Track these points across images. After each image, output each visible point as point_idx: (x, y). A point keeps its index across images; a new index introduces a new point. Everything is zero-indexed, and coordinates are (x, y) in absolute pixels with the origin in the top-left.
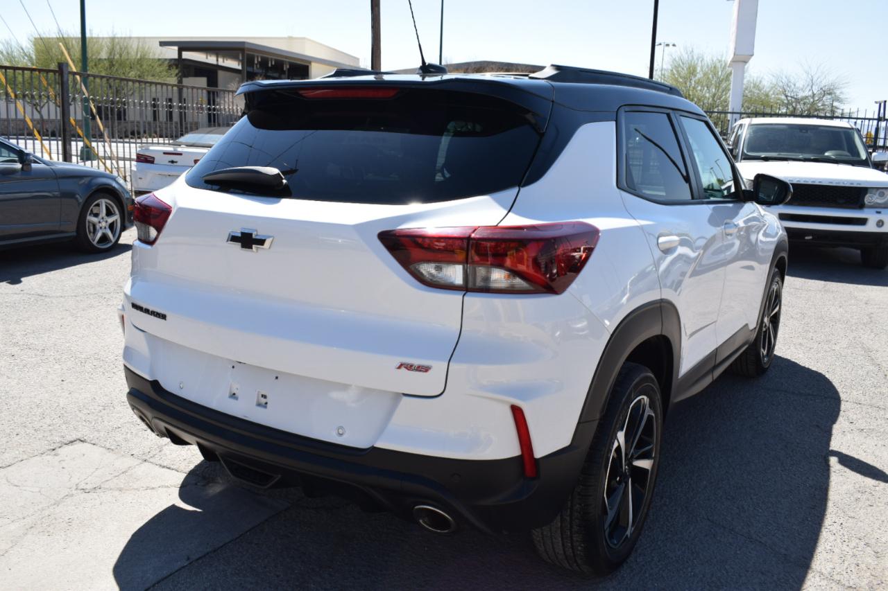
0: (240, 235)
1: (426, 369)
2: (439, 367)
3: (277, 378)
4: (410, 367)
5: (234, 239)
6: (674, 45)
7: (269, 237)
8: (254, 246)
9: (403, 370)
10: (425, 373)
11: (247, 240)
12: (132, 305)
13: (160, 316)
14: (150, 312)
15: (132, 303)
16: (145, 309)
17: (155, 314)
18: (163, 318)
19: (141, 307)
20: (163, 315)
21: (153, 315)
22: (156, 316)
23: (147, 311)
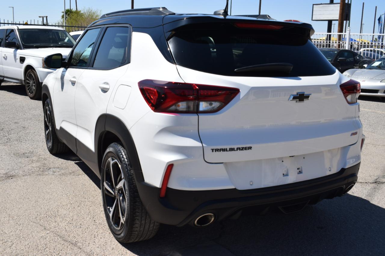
0: (298, 96)
3: (304, 158)
4: (354, 134)
5: (294, 98)
7: (310, 94)
8: (304, 100)
9: (353, 136)
11: (301, 97)
12: (213, 150)
13: (246, 149)
14: (236, 149)
15: (211, 149)
16: (230, 149)
17: (241, 149)
18: (249, 149)
19: (225, 149)
20: (249, 147)
21: (238, 150)
22: (242, 150)
23: (232, 150)
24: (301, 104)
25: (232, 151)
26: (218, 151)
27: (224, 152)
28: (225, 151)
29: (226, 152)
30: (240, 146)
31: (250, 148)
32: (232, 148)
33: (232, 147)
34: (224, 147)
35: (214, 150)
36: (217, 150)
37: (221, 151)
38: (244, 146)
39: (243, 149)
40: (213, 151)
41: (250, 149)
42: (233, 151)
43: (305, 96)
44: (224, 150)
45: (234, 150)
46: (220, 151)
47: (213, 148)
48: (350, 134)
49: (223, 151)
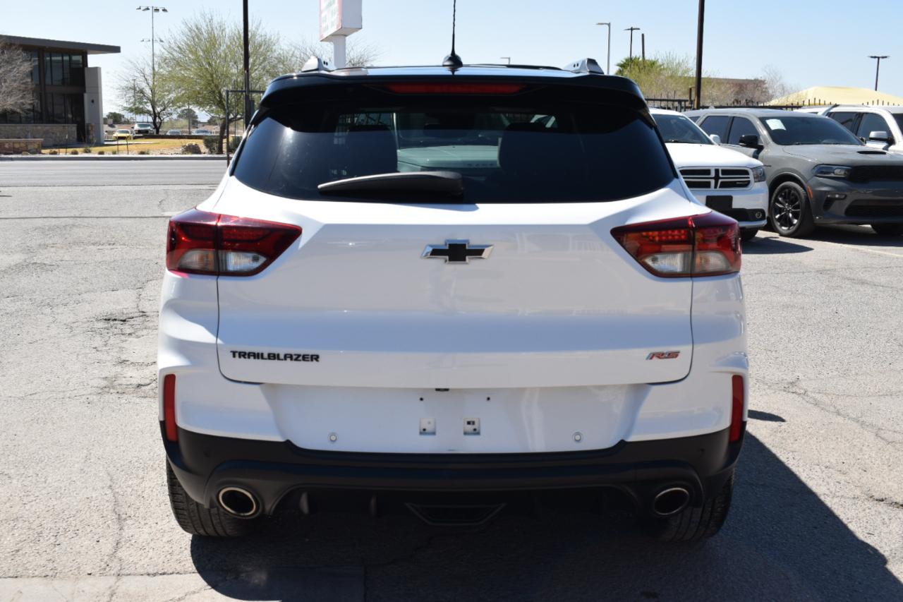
0: (447, 248)
1: (674, 355)
2: (685, 350)
3: (489, 399)
4: (660, 356)
5: (436, 252)
6: (164, 10)
7: (488, 246)
8: (467, 257)
9: (655, 359)
10: (674, 359)
11: (457, 252)
12: (234, 353)
13: (305, 358)
14: (282, 356)
15: (231, 352)
16: (269, 355)
17: (294, 357)
18: (312, 360)
19: (258, 354)
20: (312, 356)
21: (289, 359)
22: (296, 360)
23: (273, 357)
24: (457, 267)
25: (274, 359)
26: (245, 358)
27: (256, 360)
28: (258, 358)
29: (260, 361)
30: (293, 351)
31: (315, 358)
32: (274, 355)
33: (275, 351)
34: (256, 350)
35: (237, 354)
36: (243, 355)
37: (252, 358)
38: (302, 352)
39: (298, 358)
40: (234, 356)
41: (314, 361)
42: (276, 361)
43: (468, 250)
44: (258, 356)
45: (279, 359)
46: (249, 358)
47: (234, 350)
48: (647, 355)
49: (255, 358)
